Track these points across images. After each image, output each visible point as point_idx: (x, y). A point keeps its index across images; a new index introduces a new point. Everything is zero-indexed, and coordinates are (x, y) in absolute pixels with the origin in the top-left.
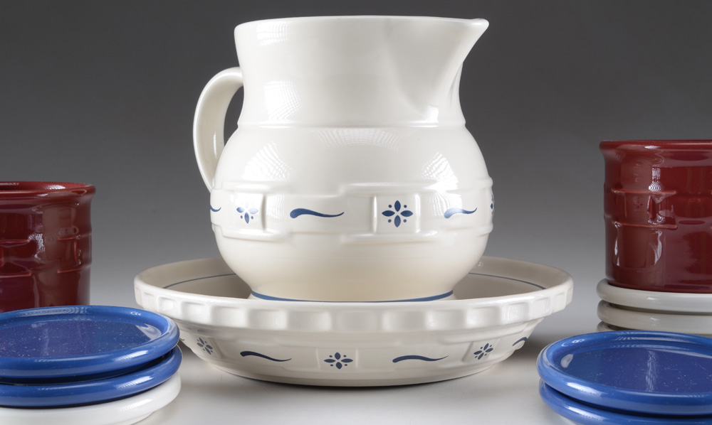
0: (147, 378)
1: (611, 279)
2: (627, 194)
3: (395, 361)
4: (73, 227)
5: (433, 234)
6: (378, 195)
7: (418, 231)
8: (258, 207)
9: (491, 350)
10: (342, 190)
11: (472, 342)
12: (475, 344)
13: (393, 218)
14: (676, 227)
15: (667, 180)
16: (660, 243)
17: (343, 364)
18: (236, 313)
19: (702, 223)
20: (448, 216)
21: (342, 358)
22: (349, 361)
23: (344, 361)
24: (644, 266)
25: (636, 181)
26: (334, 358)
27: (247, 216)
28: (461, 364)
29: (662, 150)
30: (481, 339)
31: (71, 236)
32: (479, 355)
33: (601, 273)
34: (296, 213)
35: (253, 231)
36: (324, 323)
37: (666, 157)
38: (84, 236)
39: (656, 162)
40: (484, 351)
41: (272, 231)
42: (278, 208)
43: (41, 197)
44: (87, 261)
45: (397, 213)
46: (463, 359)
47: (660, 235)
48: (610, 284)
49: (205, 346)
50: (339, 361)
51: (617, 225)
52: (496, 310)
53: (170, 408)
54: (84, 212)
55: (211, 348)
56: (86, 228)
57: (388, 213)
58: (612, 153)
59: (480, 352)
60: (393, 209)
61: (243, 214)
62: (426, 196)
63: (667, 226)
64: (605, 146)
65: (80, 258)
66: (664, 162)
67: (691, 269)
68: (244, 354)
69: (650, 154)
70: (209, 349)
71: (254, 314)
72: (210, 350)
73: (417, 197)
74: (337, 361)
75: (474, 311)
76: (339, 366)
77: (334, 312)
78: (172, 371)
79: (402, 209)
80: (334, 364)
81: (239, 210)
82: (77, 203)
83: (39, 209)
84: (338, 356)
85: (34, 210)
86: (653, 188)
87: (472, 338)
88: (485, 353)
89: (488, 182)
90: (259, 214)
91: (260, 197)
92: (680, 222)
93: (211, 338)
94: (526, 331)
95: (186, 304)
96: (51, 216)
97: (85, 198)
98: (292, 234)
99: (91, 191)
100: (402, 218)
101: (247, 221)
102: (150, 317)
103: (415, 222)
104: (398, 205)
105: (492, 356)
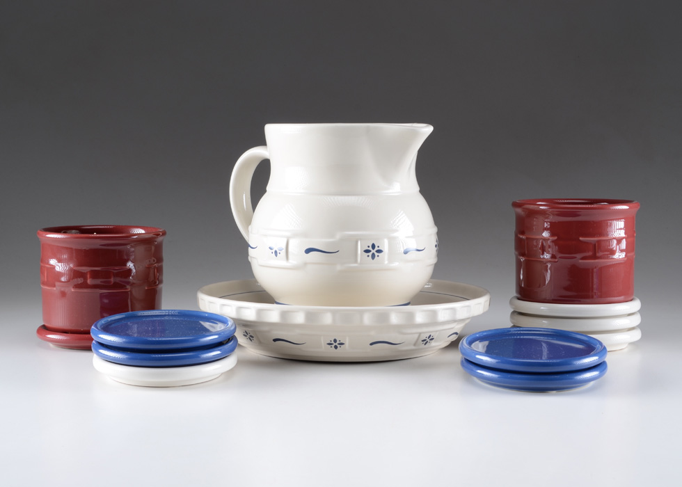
0: (219, 352)
1: (519, 296)
2: (527, 238)
3: (371, 344)
4: (153, 258)
5: (396, 264)
6: (361, 240)
7: (386, 262)
8: (284, 246)
9: (432, 339)
10: (338, 236)
11: (420, 334)
12: (422, 335)
13: (370, 254)
14: (556, 260)
15: (553, 229)
16: (549, 271)
17: (338, 346)
18: (272, 314)
19: (575, 257)
20: (406, 253)
21: (338, 342)
22: (342, 344)
23: (339, 344)
24: (539, 287)
25: (534, 228)
26: (333, 342)
27: (276, 252)
28: (413, 347)
29: (551, 210)
30: (426, 332)
31: (152, 264)
32: (425, 342)
33: (512, 291)
34: (308, 251)
35: (281, 261)
36: (328, 319)
37: (553, 215)
38: (160, 264)
39: (547, 218)
40: (428, 340)
41: (293, 261)
42: (297, 247)
44: (161, 282)
45: (373, 251)
46: (415, 345)
47: (549, 266)
48: (519, 299)
49: (248, 336)
50: (336, 344)
51: (522, 259)
52: (434, 313)
53: (231, 372)
54: (159, 248)
55: (252, 337)
56: (160, 260)
57: (367, 251)
58: (519, 210)
59: (426, 340)
60: (370, 249)
61: (273, 251)
62: (391, 240)
63: (553, 260)
64: (515, 205)
65: (158, 279)
66: (552, 218)
67: (566, 289)
68: (275, 340)
69: (543, 213)
70: (251, 338)
71: (284, 314)
73: (386, 241)
74: (335, 344)
75: (421, 313)
76: (336, 347)
77: (334, 312)
78: (232, 350)
79: (376, 249)
80: (333, 346)
81: (271, 249)
82: (155, 242)
83: (132, 247)
84: (335, 341)
85: (129, 247)
86: (546, 234)
87: (420, 330)
89: (434, 230)
90: (284, 251)
91: (285, 240)
92: (560, 257)
93: (252, 330)
94: (458, 328)
95: (239, 308)
96: (139, 251)
97: (160, 239)
98: (306, 264)
99: (164, 233)
100: (376, 254)
101: (276, 256)
102: (214, 317)
103: (384, 257)
104: (373, 246)
105: (433, 344)
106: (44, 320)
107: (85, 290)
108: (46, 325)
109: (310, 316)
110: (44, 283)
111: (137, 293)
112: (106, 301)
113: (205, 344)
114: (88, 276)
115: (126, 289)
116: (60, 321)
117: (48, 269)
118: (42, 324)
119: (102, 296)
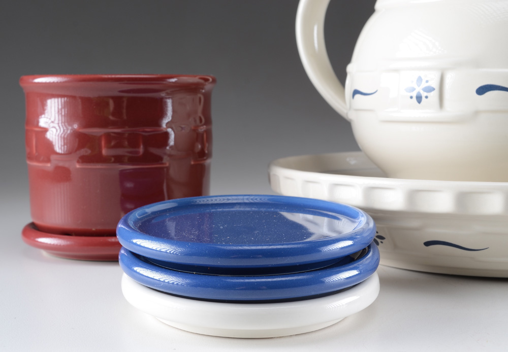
0: (355, 272)
8: (435, 84)
27: (419, 95)
31: (198, 126)
34: (482, 90)
35: (428, 111)
43: (170, 82)
61: (414, 94)
65: (208, 149)
68: (428, 244)
81: (408, 90)
82: (202, 89)
85: (163, 94)
90: (435, 92)
91: (437, 73)
98: (477, 113)
101: (420, 102)
106: (33, 215)
107: (98, 166)
108: (39, 222)
109: (462, 198)
110: (31, 157)
111: (176, 171)
112: (129, 185)
113: (331, 257)
114: (103, 143)
115: (163, 164)
116: (57, 217)
117: (37, 133)
118: (30, 220)
119: (124, 176)
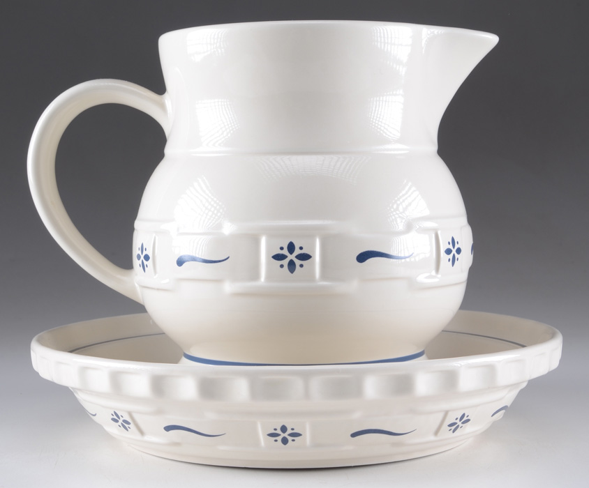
3: (354, 435)
9: (467, 421)
11: (447, 411)
12: (450, 413)
13: (285, 262)
17: (290, 438)
21: (289, 431)
22: (297, 435)
23: (291, 435)
26: (279, 431)
28: (432, 438)
30: (456, 408)
32: (453, 428)
40: (459, 423)
45: (291, 256)
46: (436, 433)
49: (121, 421)
50: (286, 435)
55: (128, 423)
57: (279, 257)
59: (455, 424)
68: (169, 428)
72: (127, 426)
74: (283, 435)
76: (285, 441)
79: (298, 251)
80: (279, 439)
84: (284, 429)
87: (446, 406)
88: (461, 425)
94: (508, 398)
95: (84, 369)
100: (298, 262)
105: (468, 429)
